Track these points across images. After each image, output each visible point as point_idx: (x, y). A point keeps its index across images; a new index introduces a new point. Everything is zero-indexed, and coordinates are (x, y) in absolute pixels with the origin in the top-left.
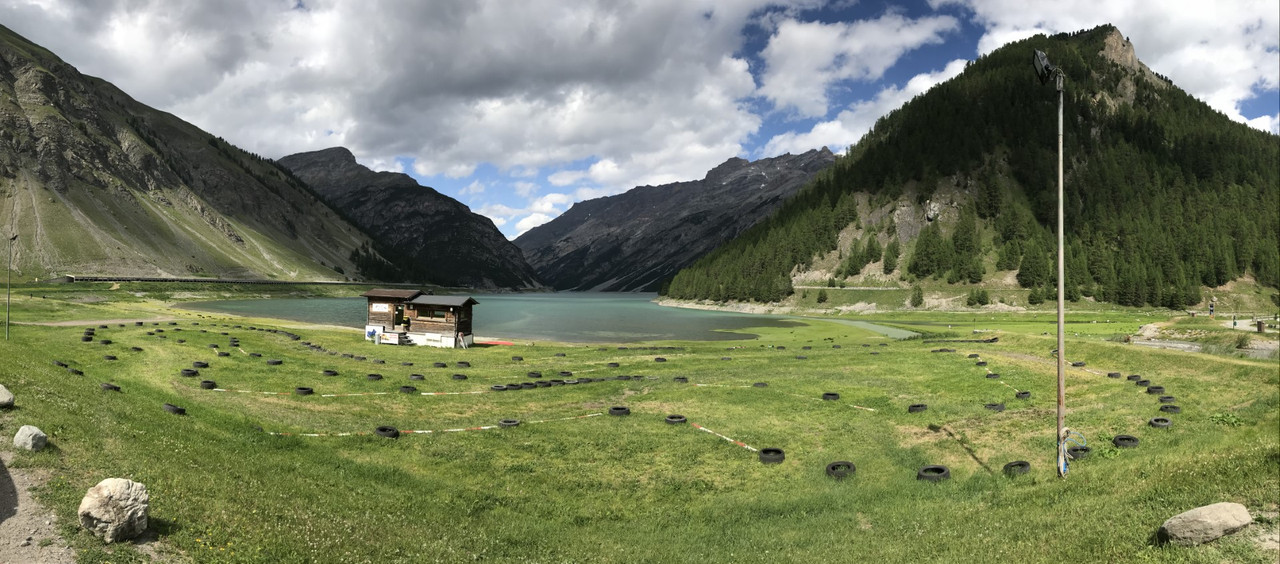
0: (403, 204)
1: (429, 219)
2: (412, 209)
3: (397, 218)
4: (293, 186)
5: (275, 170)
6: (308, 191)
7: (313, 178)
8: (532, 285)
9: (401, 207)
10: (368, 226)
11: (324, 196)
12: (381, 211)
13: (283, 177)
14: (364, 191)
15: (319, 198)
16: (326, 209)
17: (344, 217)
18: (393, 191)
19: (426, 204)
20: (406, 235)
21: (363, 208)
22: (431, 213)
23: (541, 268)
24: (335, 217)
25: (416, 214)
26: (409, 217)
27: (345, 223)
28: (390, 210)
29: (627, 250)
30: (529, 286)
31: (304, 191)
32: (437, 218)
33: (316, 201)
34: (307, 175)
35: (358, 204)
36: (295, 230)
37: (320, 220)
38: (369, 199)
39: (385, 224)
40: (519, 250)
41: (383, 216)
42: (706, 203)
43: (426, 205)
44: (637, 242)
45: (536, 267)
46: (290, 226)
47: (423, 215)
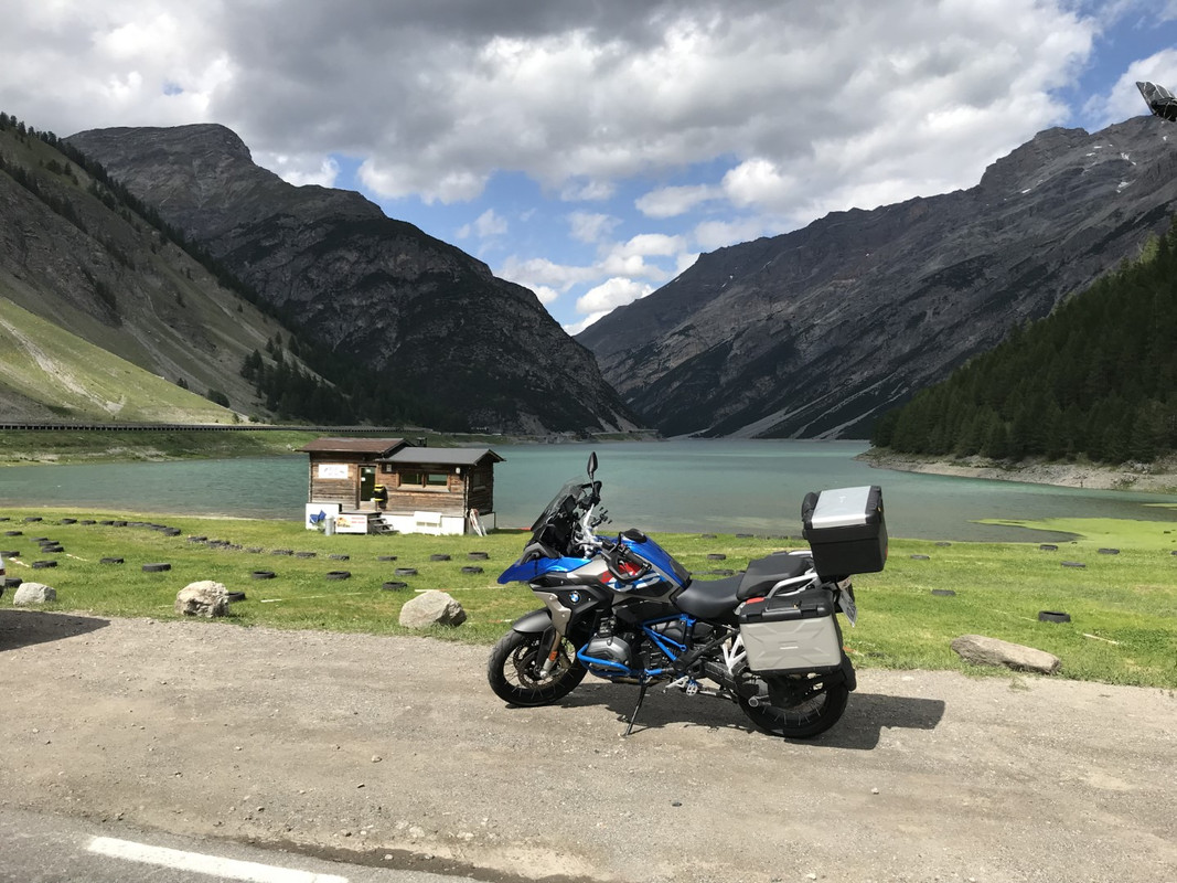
0: (353, 256)
1: (408, 289)
2: (372, 269)
3: (340, 286)
4: (109, 203)
5: (63, 161)
6: (144, 216)
7: (155, 187)
8: (616, 427)
9: (348, 262)
10: (279, 303)
11: (182, 232)
12: (306, 270)
13: (85, 180)
14: (271, 226)
15: (171, 235)
16: (186, 262)
17: (227, 282)
18: (331, 228)
19: (402, 257)
20: (360, 323)
21: (268, 263)
22: (411, 277)
23: (633, 391)
24: (206, 280)
25: (380, 278)
26: (367, 284)
27: (229, 294)
28: (326, 270)
29: (808, 350)
30: (609, 429)
31: (136, 218)
32: (424, 289)
33: (164, 242)
34: (140, 179)
35: (259, 253)
36: (114, 306)
37: (174, 286)
38: (282, 243)
39: (317, 299)
40: (590, 354)
41: (310, 281)
42: (982, 240)
43: (399, 261)
44: (830, 332)
45: (623, 389)
46: (104, 295)
47: (395, 281)
